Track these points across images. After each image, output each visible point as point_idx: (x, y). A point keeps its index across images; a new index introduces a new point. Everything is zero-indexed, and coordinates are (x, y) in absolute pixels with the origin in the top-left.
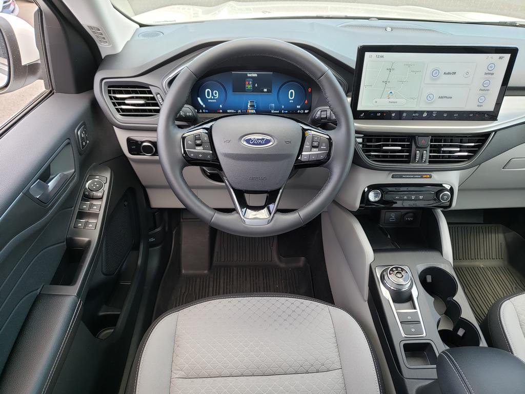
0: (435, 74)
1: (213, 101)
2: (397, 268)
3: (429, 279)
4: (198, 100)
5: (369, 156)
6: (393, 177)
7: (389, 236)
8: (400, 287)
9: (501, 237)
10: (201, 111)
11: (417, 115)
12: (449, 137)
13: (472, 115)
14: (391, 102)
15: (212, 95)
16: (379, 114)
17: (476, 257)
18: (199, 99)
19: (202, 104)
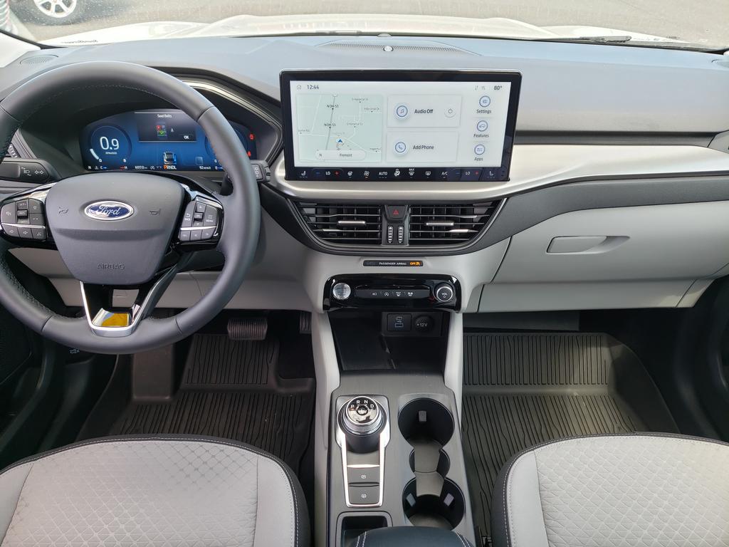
0: (401, 112)
1: (112, 153)
2: (362, 400)
3: (423, 417)
4: (90, 152)
5: (322, 235)
6: (366, 264)
7: (387, 351)
8: (363, 430)
9: (605, 351)
10: (97, 168)
11: (386, 173)
12: (458, 205)
13: (468, 173)
14: (343, 155)
15: (110, 145)
16: (328, 173)
17: (568, 382)
18: (92, 150)
19: (97, 158)
